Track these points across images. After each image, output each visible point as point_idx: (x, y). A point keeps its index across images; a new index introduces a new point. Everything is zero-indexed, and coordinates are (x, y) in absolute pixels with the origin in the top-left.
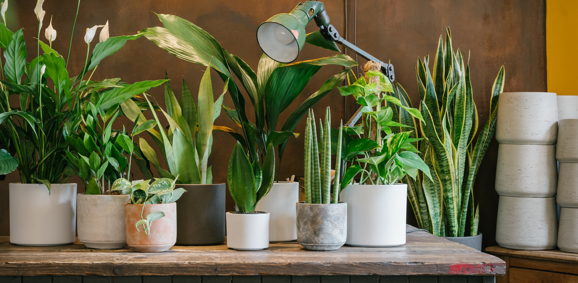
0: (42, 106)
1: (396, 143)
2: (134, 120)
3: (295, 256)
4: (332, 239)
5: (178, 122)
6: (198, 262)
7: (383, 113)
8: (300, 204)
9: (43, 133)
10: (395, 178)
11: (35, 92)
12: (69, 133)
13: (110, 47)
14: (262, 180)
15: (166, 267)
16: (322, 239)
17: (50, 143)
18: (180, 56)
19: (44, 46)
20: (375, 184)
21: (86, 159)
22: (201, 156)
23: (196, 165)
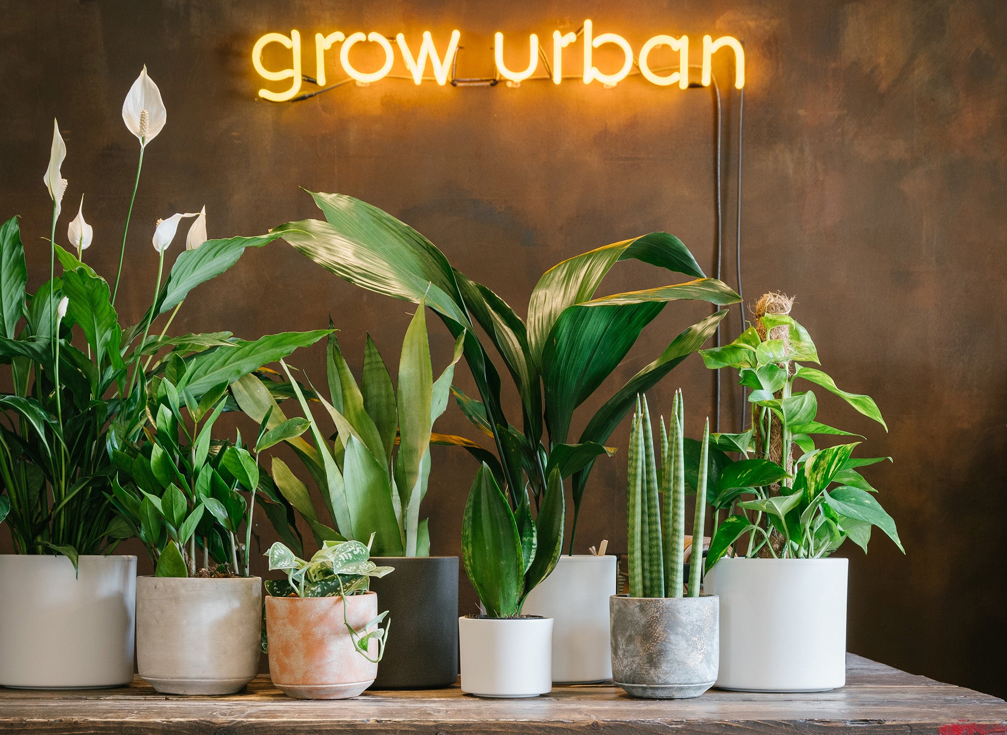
0: (60, 389)
1: (823, 469)
2: (260, 421)
3: (607, 707)
4: (687, 673)
5: (355, 425)
6: (397, 720)
7: (795, 405)
8: (619, 599)
9: (63, 445)
10: (823, 545)
11: (44, 357)
12: (119, 448)
13: (210, 260)
14: (536, 546)
15: (327, 730)
16: (666, 673)
17: (79, 468)
18: (360, 282)
19: (67, 258)
20: (780, 557)
21: (157, 501)
22: (405, 498)
23: (395, 516)
